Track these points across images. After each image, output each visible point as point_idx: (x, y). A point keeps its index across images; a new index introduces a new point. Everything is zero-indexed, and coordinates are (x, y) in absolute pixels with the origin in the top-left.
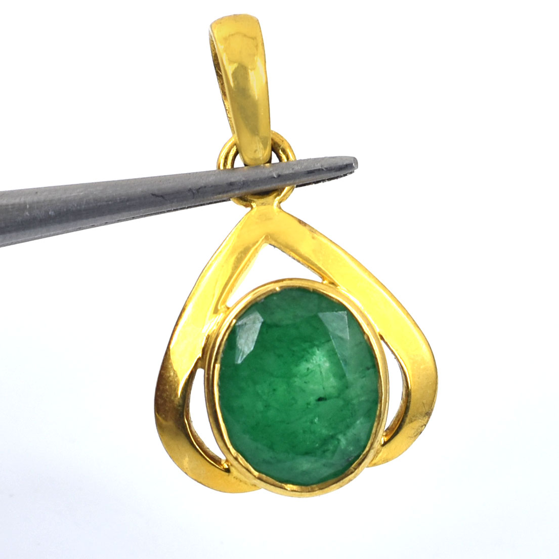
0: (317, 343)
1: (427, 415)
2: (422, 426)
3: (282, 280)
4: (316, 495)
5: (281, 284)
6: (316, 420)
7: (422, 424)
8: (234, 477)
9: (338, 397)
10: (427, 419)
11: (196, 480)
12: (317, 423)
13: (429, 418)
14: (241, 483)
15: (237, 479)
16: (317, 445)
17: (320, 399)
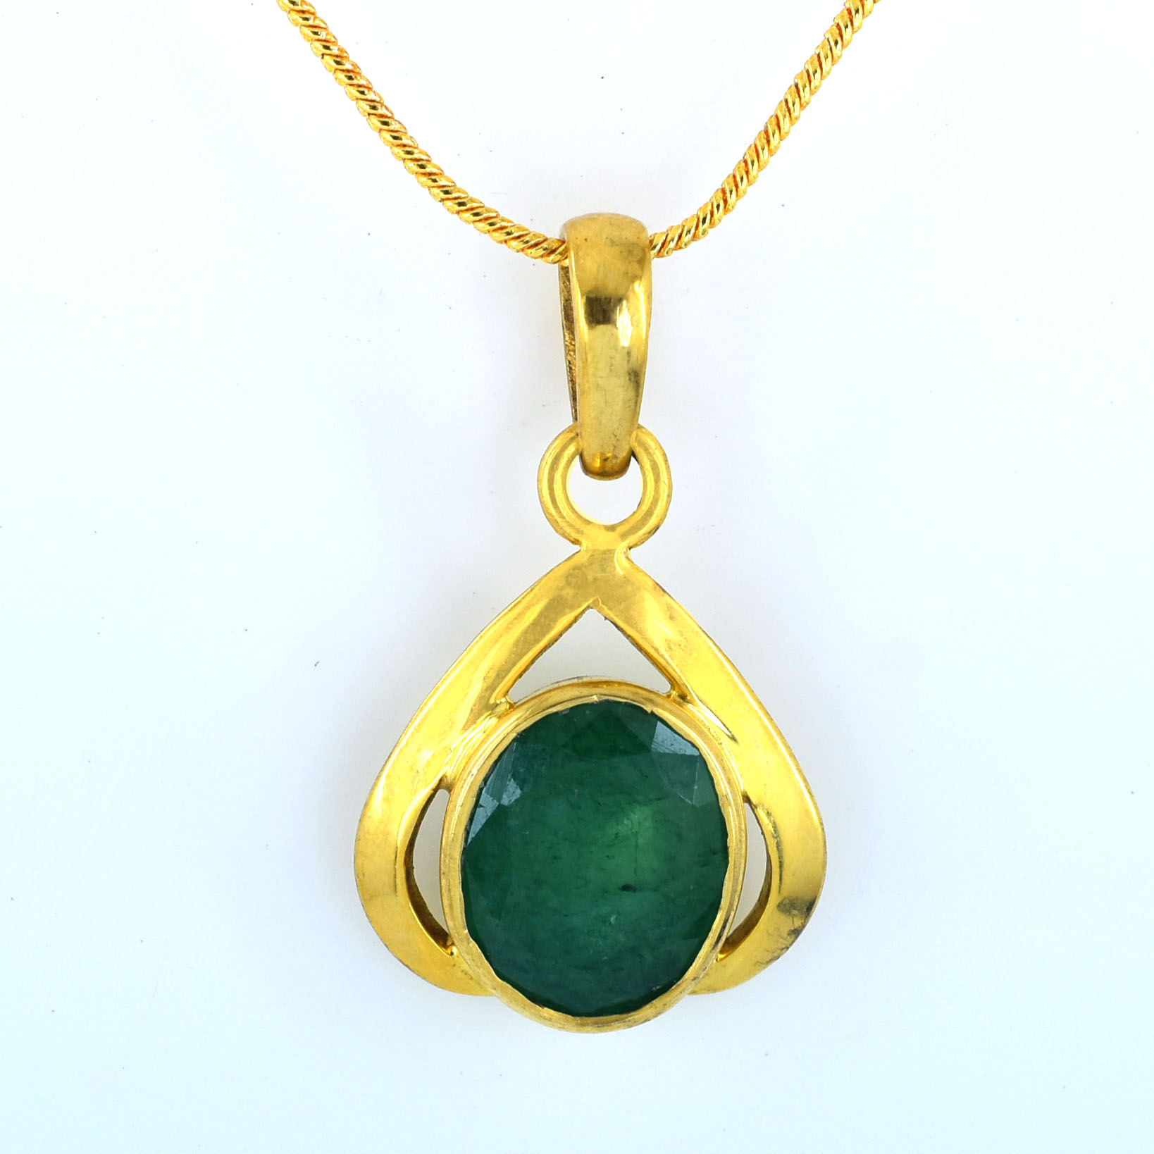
0: (640, 798)
1: (795, 934)
2: (783, 949)
3: (608, 683)
4: (588, 1032)
5: (605, 690)
6: (612, 919)
7: (784, 946)
8: (463, 971)
9: (656, 890)
10: (792, 939)
11: (400, 961)
12: (613, 923)
13: (797, 937)
14: (470, 982)
15: (466, 974)
16: (605, 958)
17: (626, 888)
